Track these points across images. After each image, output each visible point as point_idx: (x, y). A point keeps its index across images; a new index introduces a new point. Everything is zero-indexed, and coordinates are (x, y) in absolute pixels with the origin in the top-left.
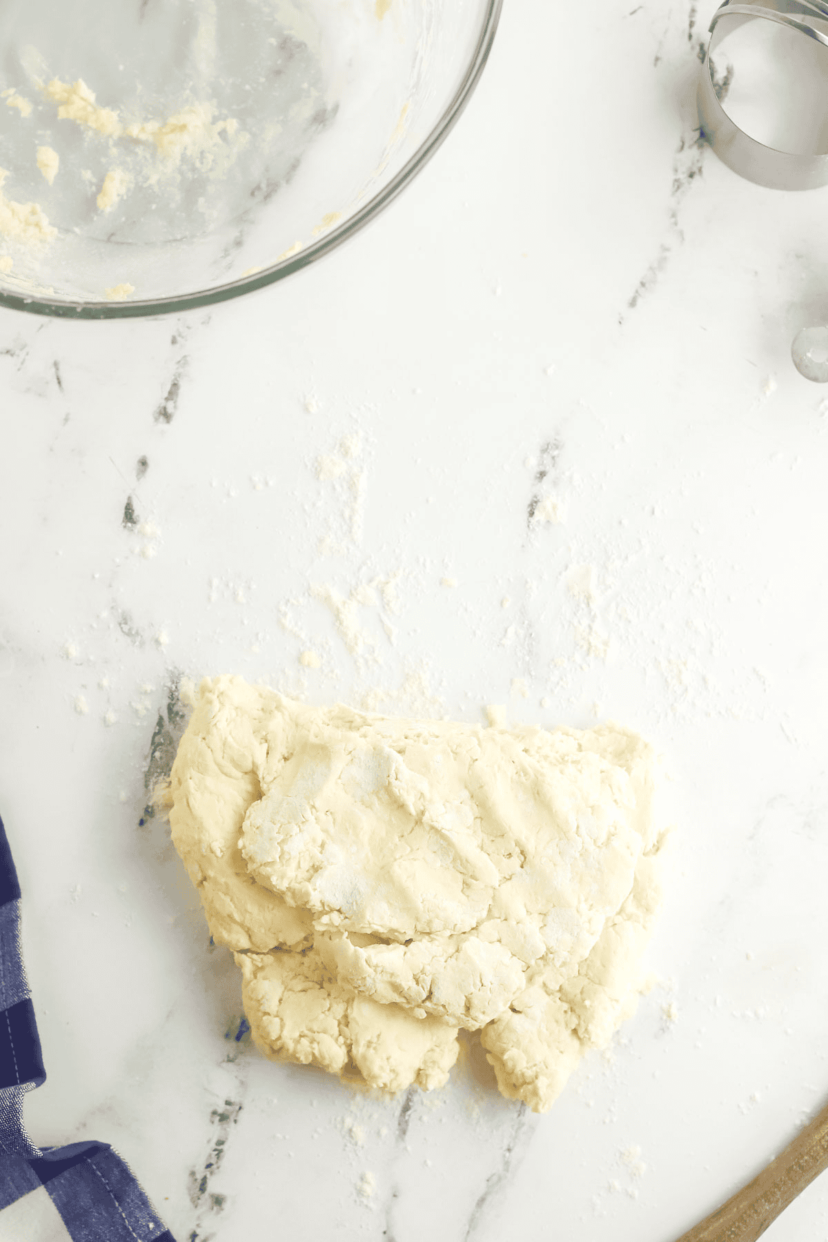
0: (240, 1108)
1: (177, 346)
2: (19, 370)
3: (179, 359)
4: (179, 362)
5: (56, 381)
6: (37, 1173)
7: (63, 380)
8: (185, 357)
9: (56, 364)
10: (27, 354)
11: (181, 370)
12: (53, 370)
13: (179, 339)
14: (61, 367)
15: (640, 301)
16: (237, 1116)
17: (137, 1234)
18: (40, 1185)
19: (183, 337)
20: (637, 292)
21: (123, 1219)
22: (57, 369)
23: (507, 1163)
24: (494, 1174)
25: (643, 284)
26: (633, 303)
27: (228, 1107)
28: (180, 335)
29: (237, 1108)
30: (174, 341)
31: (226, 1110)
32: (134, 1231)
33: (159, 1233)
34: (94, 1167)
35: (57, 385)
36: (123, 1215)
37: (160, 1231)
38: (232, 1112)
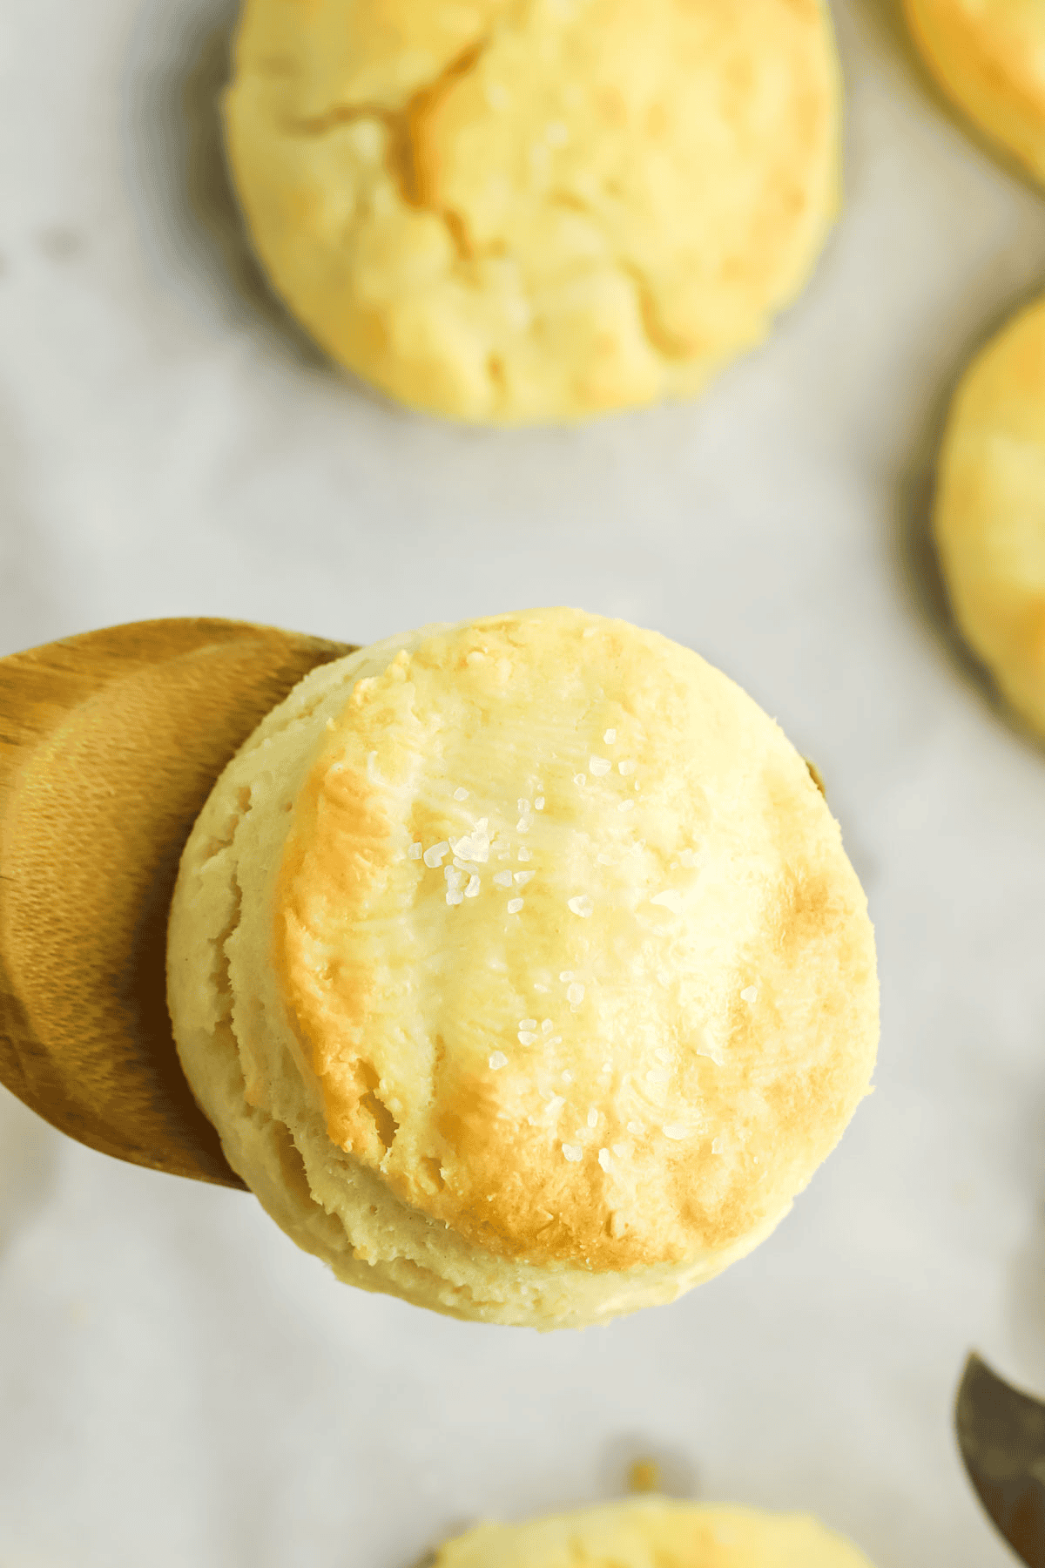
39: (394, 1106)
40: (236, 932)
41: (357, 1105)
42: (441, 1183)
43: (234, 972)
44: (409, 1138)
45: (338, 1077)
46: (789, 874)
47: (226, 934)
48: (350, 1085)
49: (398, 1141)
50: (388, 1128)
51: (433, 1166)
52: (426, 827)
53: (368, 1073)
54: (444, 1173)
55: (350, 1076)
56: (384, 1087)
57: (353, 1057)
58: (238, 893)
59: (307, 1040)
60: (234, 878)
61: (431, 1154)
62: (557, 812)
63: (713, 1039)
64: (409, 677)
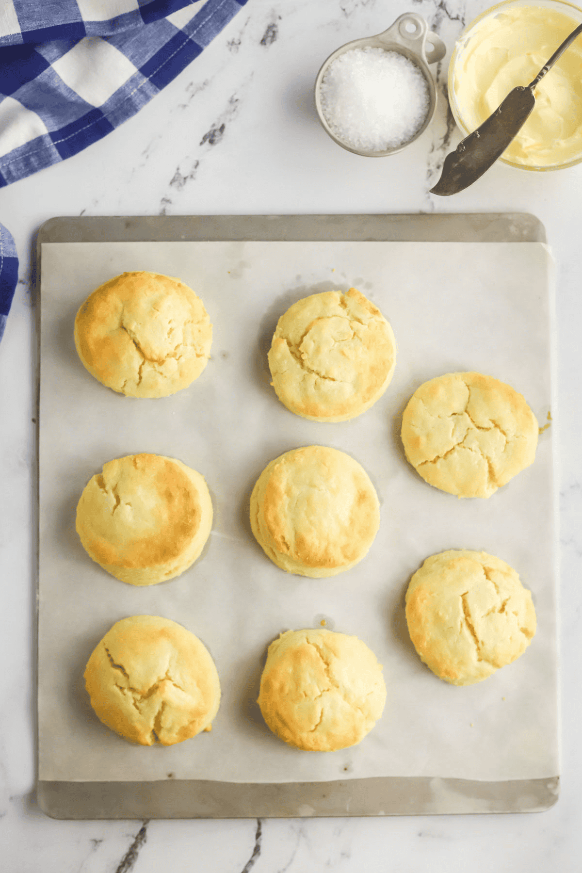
39: (288, 543)
40: (259, 513)
41: (281, 544)
42: (299, 556)
43: (259, 521)
44: (292, 548)
45: (278, 539)
46: (358, 492)
47: (257, 513)
48: (280, 540)
49: (290, 549)
50: (288, 548)
51: (297, 553)
52: (289, 492)
53: (283, 538)
54: (299, 554)
55: (280, 538)
56: (286, 540)
57: (280, 535)
58: (258, 506)
59: (272, 533)
60: (258, 503)
61: (296, 551)
62: (312, 485)
63: (347, 524)
64: (285, 463)
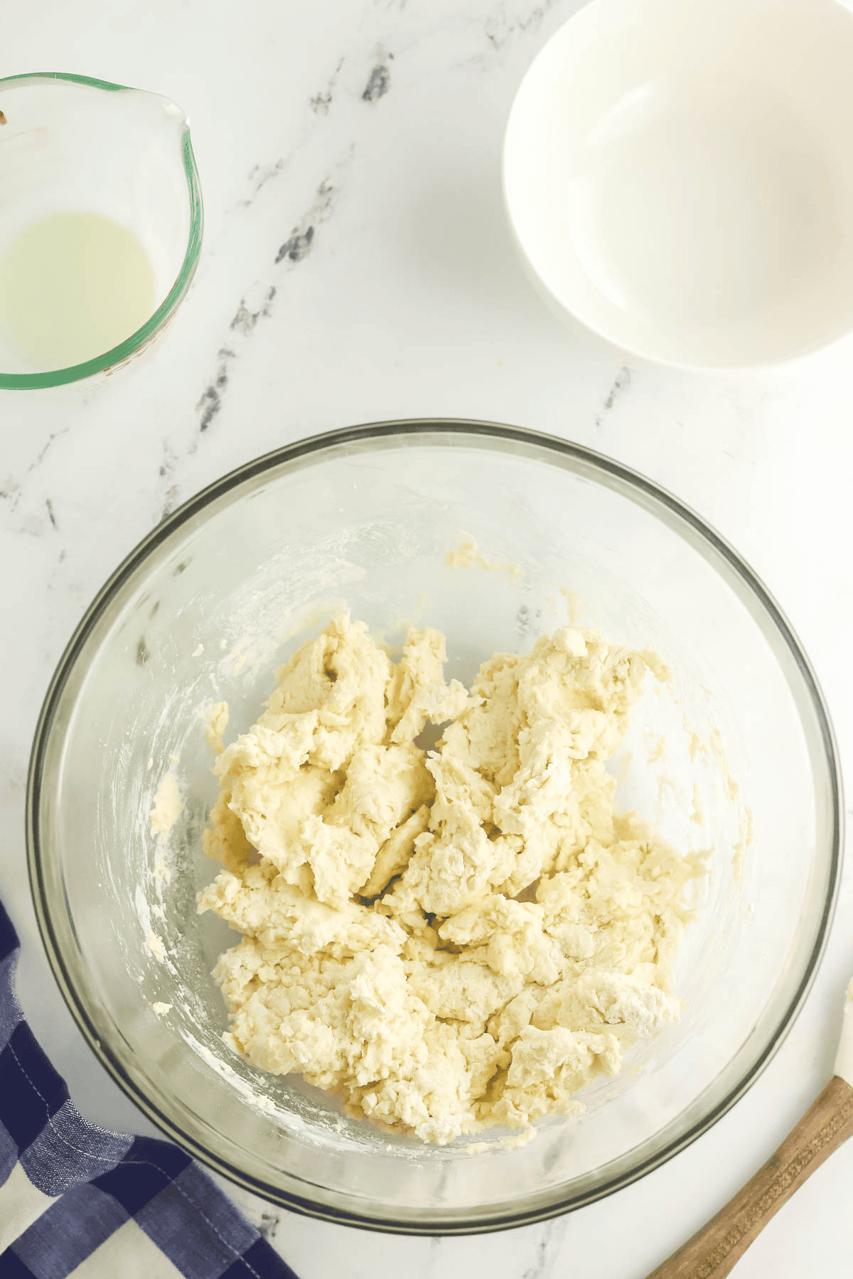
0: (277, 1221)
1: (166, 476)
2: (13, 511)
3: (168, 489)
4: (168, 492)
5: (49, 519)
6: (125, 1207)
7: (56, 518)
8: (174, 487)
9: (48, 503)
10: (20, 494)
11: (171, 500)
12: (47, 508)
13: (167, 470)
14: (54, 505)
15: (615, 401)
16: (274, 1229)
17: (232, 1246)
18: (129, 1218)
19: (171, 468)
20: (612, 392)
21: (216, 1234)
22: (50, 507)
23: (542, 1259)
24: (530, 1270)
25: (618, 385)
26: (609, 404)
27: (265, 1221)
28: (168, 466)
29: (274, 1221)
30: (162, 472)
31: (264, 1224)
32: (229, 1243)
33: (253, 1241)
34: (180, 1189)
35: (51, 523)
36: (216, 1230)
37: (253, 1238)
38: (269, 1227)
